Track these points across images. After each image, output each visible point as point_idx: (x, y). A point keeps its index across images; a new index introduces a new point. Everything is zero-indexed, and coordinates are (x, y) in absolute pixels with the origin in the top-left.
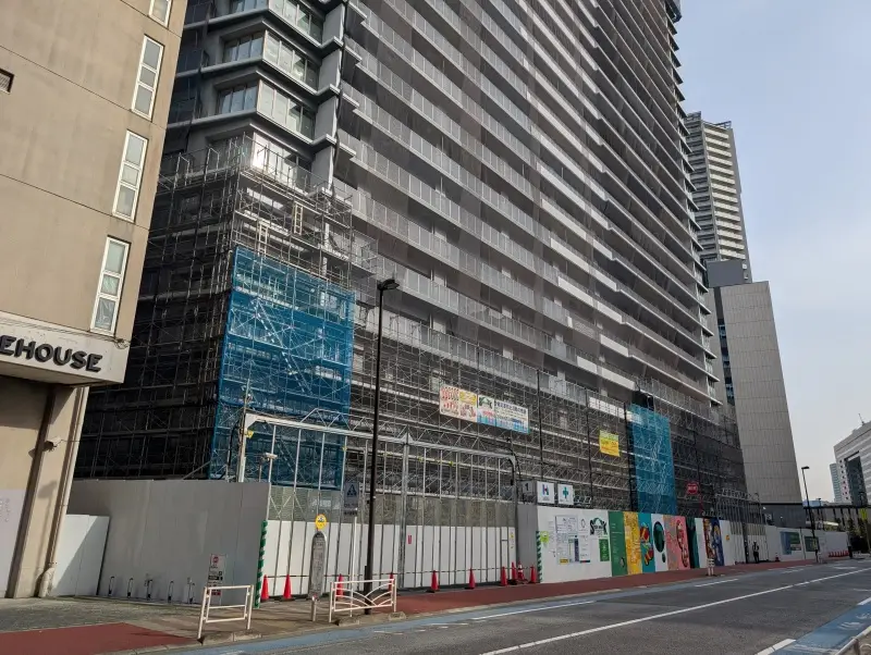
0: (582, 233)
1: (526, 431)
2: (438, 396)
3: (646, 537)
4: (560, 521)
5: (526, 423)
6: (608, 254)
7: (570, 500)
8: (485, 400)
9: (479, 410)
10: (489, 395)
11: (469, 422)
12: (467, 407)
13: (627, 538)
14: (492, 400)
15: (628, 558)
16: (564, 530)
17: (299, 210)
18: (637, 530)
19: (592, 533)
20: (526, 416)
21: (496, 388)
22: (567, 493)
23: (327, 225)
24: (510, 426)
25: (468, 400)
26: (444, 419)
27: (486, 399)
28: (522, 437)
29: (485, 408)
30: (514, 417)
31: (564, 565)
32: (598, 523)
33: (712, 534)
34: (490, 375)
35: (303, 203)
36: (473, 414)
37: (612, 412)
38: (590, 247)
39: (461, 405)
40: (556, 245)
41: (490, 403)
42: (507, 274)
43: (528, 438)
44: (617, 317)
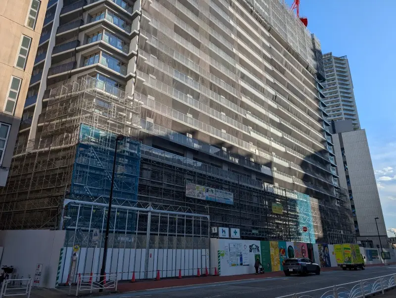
0: (263, 111)
1: (232, 204)
2: (185, 188)
3: (283, 253)
4: (232, 246)
5: (232, 200)
6: (277, 119)
7: (238, 236)
9: (206, 195)
10: (212, 187)
11: (202, 200)
12: (200, 193)
13: (271, 253)
14: (214, 189)
15: (272, 263)
16: (234, 250)
17: (114, 107)
18: (278, 250)
19: (251, 251)
20: (232, 196)
21: (217, 184)
22: (236, 232)
23: (131, 114)
24: (223, 201)
25: (200, 190)
26: (188, 198)
27: (210, 189)
28: (230, 206)
29: (210, 193)
30: (227, 197)
31: (234, 267)
32: (254, 247)
33: (324, 251)
34: (213, 178)
35: (117, 103)
36: (203, 196)
37: (279, 194)
38: (267, 117)
39: (197, 192)
40: (249, 117)
41: (212, 191)
42: (224, 131)
43: (233, 206)
44: (282, 149)
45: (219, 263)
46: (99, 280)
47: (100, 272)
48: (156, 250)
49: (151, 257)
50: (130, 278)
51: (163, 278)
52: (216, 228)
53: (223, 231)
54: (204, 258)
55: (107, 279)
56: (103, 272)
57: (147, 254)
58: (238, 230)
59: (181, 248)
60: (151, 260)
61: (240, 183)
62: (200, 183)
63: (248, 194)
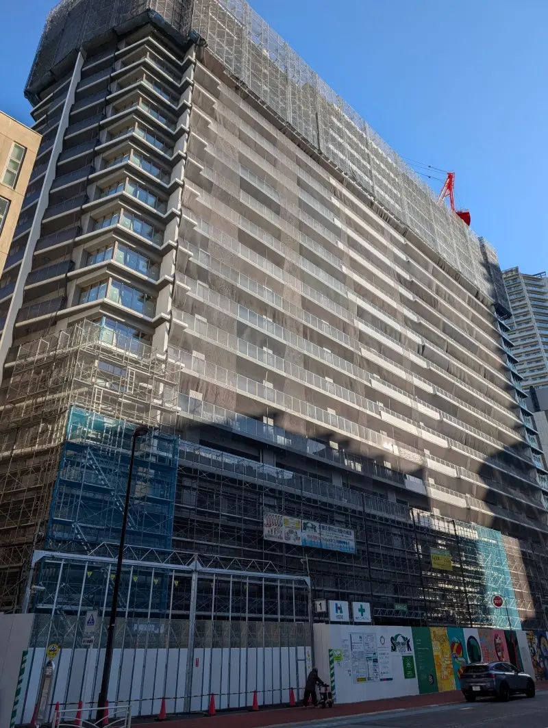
0: (402, 374)
1: (353, 551)
2: (262, 523)
3: (458, 652)
4: (356, 639)
5: (352, 544)
7: (367, 617)
8: (309, 525)
9: (303, 535)
10: (314, 520)
11: (295, 546)
12: (291, 532)
13: (435, 654)
14: (317, 524)
15: (438, 674)
16: (360, 648)
17: (132, 374)
18: (447, 645)
19: (394, 649)
20: (352, 537)
21: (324, 514)
22: (363, 610)
23: (162, 385)
24: (336, 547)
25: (291, 525)
26: (268, 543)
27: (310, 523)
28: (349, 556)
29: (310, 532)
30: (342, 539)
31: (362, 684)
32: (400, 640)
33: (539, 647)
34: (315, 501)
35: (136, 367)
36: (298, 538)
37: (442, 530)
38: (411, 384)
39: (284, 529)
40: (377, 385)
41: (314, 527)
42: (331, 411)
43: (356, 557)
44: (442, 443)
45: (332, 675)
46: (94, 717)
47: (96, 699)
48: (208, 650)
49: (197, 665)
50: (157, 711)
51: (221, 711)
52: (323, 602)
53: (338, 608)
54: (301, 664)
55: (111, 715)
56: (103, 700)
57: (191, 658)
58: (367, 606)
59: (257, 645)
60: (197, 671)
61: (367, 511)
62: (290, 512)
63: (382, 532)
